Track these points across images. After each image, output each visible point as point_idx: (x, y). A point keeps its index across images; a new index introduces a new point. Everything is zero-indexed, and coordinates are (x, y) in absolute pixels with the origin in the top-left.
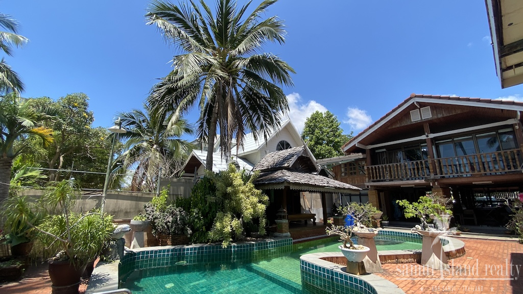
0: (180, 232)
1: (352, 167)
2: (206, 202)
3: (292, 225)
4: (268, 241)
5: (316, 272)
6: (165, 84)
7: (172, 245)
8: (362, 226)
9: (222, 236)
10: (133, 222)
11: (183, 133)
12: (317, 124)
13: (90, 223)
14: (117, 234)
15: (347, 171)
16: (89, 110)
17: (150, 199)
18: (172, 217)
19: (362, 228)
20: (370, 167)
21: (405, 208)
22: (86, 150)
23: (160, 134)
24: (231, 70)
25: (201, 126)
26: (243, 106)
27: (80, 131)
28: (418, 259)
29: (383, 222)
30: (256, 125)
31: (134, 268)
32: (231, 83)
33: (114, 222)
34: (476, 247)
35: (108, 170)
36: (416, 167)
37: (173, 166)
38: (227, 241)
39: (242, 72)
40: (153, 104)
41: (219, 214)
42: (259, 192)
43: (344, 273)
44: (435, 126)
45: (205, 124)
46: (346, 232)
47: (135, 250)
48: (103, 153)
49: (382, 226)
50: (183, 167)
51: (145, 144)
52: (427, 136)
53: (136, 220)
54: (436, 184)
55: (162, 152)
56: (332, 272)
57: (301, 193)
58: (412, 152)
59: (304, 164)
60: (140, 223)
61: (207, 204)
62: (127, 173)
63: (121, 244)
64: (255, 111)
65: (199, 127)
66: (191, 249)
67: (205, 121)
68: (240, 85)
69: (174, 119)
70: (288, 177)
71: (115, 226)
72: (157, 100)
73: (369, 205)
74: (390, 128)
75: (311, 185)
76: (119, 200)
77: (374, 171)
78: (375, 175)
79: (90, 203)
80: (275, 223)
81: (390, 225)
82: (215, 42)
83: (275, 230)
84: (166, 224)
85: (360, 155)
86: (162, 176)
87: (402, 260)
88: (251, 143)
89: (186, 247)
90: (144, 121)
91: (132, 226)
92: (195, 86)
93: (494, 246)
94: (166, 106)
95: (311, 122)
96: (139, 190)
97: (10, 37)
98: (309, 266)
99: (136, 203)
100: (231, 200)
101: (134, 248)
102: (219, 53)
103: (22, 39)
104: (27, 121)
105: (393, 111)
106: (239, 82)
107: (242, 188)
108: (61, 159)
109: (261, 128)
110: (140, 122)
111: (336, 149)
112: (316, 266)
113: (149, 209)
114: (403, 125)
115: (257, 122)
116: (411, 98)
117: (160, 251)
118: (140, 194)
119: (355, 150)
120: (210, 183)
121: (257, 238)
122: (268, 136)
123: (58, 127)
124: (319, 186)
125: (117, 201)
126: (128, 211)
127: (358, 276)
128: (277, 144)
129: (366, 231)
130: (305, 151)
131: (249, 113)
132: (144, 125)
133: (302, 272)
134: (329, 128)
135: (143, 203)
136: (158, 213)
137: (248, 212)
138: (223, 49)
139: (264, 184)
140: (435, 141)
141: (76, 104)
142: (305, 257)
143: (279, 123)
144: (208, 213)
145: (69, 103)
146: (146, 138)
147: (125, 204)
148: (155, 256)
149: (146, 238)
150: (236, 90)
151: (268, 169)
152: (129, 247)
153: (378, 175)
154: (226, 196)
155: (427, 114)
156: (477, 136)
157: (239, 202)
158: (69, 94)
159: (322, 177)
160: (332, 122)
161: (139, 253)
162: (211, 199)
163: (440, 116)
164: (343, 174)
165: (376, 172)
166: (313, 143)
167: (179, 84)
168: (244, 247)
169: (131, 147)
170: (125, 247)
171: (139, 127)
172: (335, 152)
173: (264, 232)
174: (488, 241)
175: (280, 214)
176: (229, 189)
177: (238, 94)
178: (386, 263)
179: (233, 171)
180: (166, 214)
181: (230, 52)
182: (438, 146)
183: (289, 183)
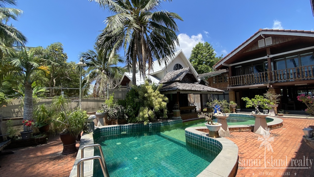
0: (122, 118)
1: (220, 78)
2: (134, 102)
3: (182, 113)
4: (169, 121)
5: (193, 137)
6: (104, 35)
7: (118, 124)
8: (220, 112)
9: (144, 119)
10: (97, 113)
11: (118, 62)
12: (199, 51)
13: (76, 115)
14: (90, 120)
15: (217, 80)
16: (64, 52)
17: (104, 101)
18: (117, 110)
19: (220, 113)
20: (231, 78)
21: (247, 102)
22: (66, 75)
23: (106, 64)
24: (142, 22)
25: (128, 59)
26: (152, 45)
27: (61, 65)
28: (252, 129)
29: (237, 109)
30: (160, 56)
31: (100, 136)
32: (143, 31)
33: (88, 114)
34: (291, 123)
35: (80, 87)
36: (262, 76)
37: (115, 82)
38: (146, 121)
39: (149, 23)
40: (99, 47)
41: (141, 108)
42: (163, 95)
43: (207, 137)
44: (273, 50)
45: (130, 57)
46: (208, 116)
47: (100, 127)
48: (75, 76)
49: (236, 111)
50: (120, 83)
51: (98, 70)
52: (268, 57)
53: (98, 113)
54: (271, 87)
55: (107, 75)
56: (201, 137)
57: (188, 94)
58: (260, 66)
59: (190, 78)
60: (101, 114)
61: (135, 103)
62: (90, 86)
63: (93, 125)
64: (159, 47)
65: (127, 59)
66: (128, 126)
67: (130, 56)
68: (148, 31)
69: (111, 55)
70: (179, 87)
71: (88, 116)
72: (101, 45)
73: (225, 101)
74: (244, 53)
75: (193, 91)
76: (88, 102)
77: (233, 80)
78: (233, 82)
79: (74, 104)
80: (173, 112)
81: (241, 111)
82: (132, 4)
83: (173, 115)
84: (114, 114)
85: (225, 71)
86: (109, 88)
87: (243, 130)
88: (157, 67)
89: (126, 125)
90: (95, 56)
91: (97, 116)
92: (122, 34)
93: (302, 122)
94: (106, 48)
95: (196, 50)
96: (98, 96)
97: (12, 10)
98: (190, 134)
99: (97, 103)
100: (147, 100)
101: (99, 126)
102: (135, 11)
103: (19, 11)
104: (35, 63)
105: (247, 41)
106: (148, 29)
107: (153, 94)
108: (54, 81)
109: (163, 58)
110: (93, 57)
111: (211, 67)
112: (193, 134)
113: (105, 107)
114: (253, 50)
115: (160, 54)
116: (259, 32)
117: (112, 127)
118: (98, 99)
119: (222, 67)
120: (135, 91)
121: (163, 120)
122: (167, 62)
123: (49, 63)
124: (198, 91)
125: (87, 103)
126: (94, 107)
127: (214, 138)
128: (174, 66)
129: (222, 115)
130: (190, 70)
131: (155, 49)
132: (95, 59)
133: (186, 137)
134: (207, 53)
135: (101, 103)
136: (109, 108)
137: (157, 107)
138: (136, 8)
139: (165, 91)
140: (274, 59)
141: (57, 49)
142: (188, 129)
143: (174, 54)
144: (136, 107)
145: (53, 49)
146: (98, 66)
147: (91, 104)
148: (110, 130)
149: (104, 121)
150: (146, 35)
151: (168, 82)
152: (97, 126)
153: (235, 82)
154: (145, 98)
155: (269, 42)
156: (301, 55)
157: (151, 101)
158: (52, 44)
159: (200, 85)
160: (209, 49)
161: (102, 129)
162: (137, 100)
163: (277, 43)
164: (214, 82)
165: (234, 80)
166: (196, 64)
167: (113, 33)
168: (156, 124)
169: (90, 72)
170: (95, 126)
171: (93, 60)
172: (210, 69)
173: (167, 116)
174: (299, 119)
175: (175, 107)
176: (146, 95)
177: (147, 38)
178: (233, 132)
179: (147, 85)
180: (114, 109)
181: (141, 10)
182: (276, 62)
183: (180, 90)
